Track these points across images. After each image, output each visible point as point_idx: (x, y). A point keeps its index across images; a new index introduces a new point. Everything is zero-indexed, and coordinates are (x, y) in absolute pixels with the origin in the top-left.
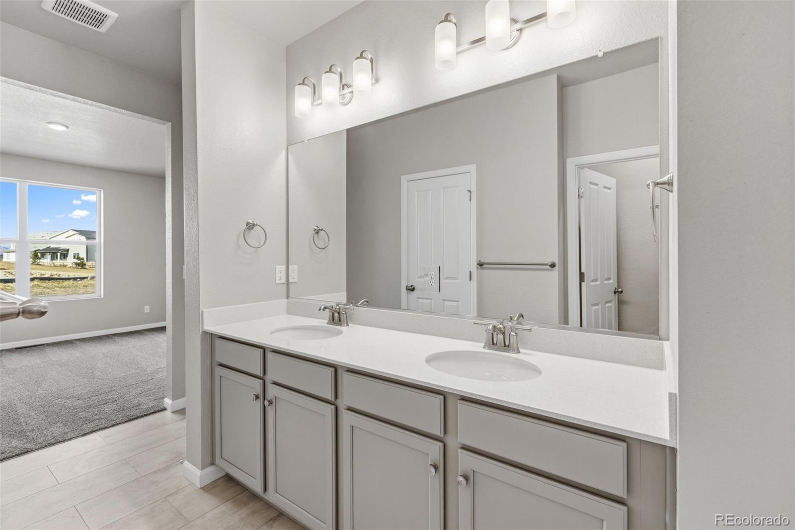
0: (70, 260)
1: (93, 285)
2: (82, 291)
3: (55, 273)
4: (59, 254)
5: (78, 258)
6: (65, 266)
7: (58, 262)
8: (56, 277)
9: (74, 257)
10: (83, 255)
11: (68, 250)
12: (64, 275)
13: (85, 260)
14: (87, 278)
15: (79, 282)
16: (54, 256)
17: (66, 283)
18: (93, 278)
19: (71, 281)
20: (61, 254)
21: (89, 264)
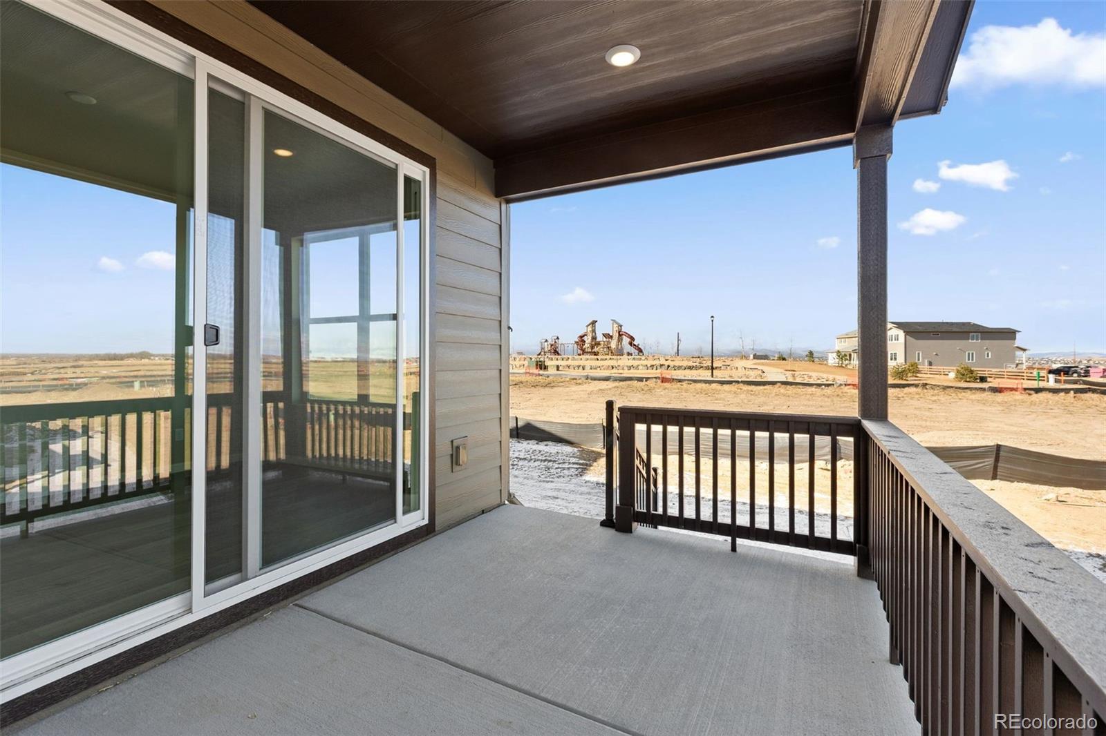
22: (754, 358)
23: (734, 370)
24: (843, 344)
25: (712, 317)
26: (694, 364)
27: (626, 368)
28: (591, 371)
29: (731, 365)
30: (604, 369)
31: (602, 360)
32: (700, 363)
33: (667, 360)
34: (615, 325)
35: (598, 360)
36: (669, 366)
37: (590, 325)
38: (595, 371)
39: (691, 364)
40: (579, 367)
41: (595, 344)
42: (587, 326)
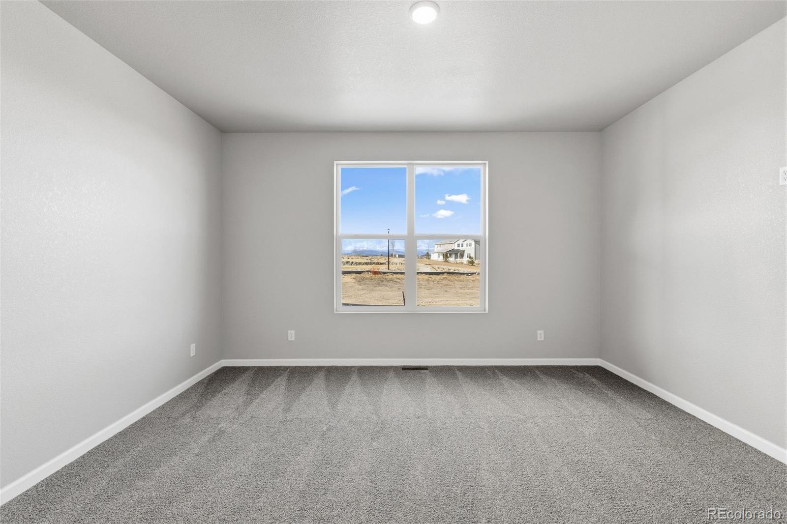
0: (465, 259)
1: (478, 280)
2: (471, 285)
3: (456, 268)
4: (459, 254)
5: (470, 258)
6: (462, 263)
7: (459, 260)
8: (457, 272)
9: (468, 257)
10: (473, 255)
11: (464, 251)
12: (462, 270)
13: (474, 259)
14: (475, 273)
15: (470, 277)
16: (456, 255)
17: (462, 277)
18: (479, 274)
19: (465, 275)
20: (460, 254)
21: (476, 262)
22: (399, 257)
23: (394, 265)
24: (439, 248)
25: (389, 229)
36: (352, 263)
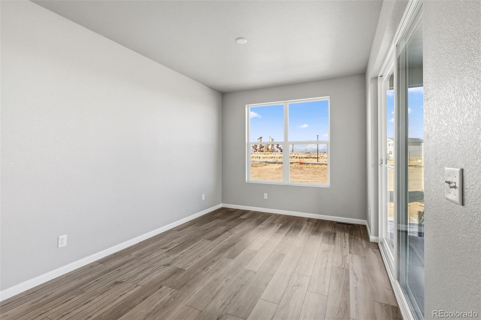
25: (318, 136)
26: (308, 156)
27: (278, 158)
28: (263, 159)
29: (324, 157)
30: (269, 158)
31: (267, 154)
32: (310, 155)
33: (295, 154)
34: (271, 139)
35: (265, 154)
37: (259, 139)
38: (265, 159)
39: (306, 156)
40: (257, 157)
41: (262, 147)
42: (258, 139)
